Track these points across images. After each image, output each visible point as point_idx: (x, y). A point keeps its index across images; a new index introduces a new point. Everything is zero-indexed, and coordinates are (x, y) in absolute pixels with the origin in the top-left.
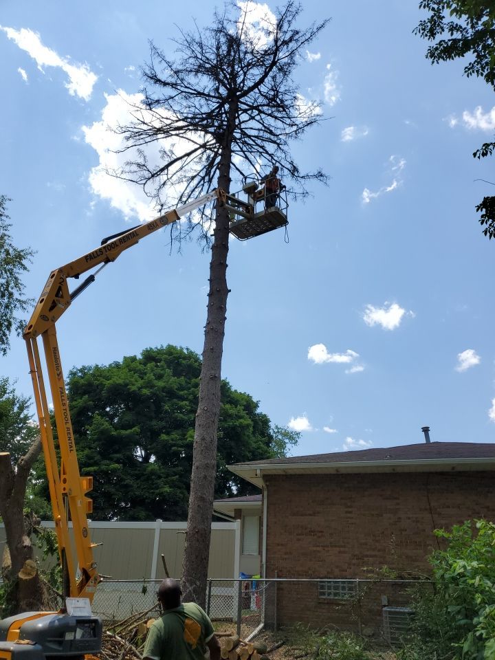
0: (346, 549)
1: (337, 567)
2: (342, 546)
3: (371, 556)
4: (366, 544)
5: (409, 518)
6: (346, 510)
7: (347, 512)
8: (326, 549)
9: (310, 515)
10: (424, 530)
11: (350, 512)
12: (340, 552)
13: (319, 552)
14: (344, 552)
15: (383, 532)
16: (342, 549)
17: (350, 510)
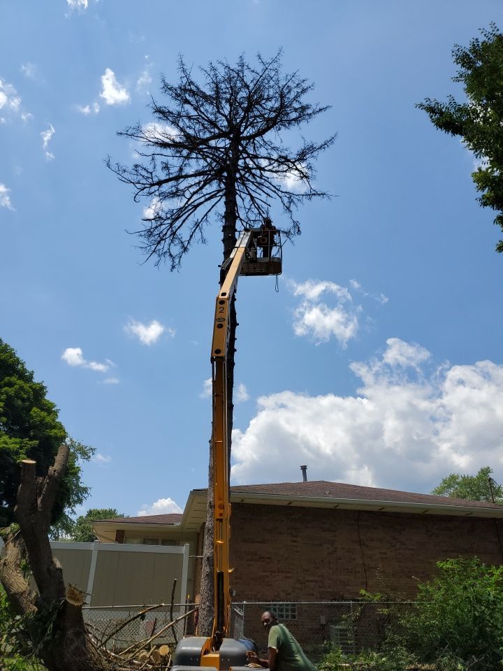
0: (292, 575)
1: (283, 591)
2: (288, 572)
3: (312, 581)
4: (307, 570)
5: (343, 549)
6: (293, 539)
7: (292, 541)
8: (274, 574)
9: (260, 542)
10: (354, 559)
11: (295, 541)
12: (286, 577)
13: (268, 576)
14: (290, 577)
15: (322, 561)
16: (288, 575)
17: (295, 539)
